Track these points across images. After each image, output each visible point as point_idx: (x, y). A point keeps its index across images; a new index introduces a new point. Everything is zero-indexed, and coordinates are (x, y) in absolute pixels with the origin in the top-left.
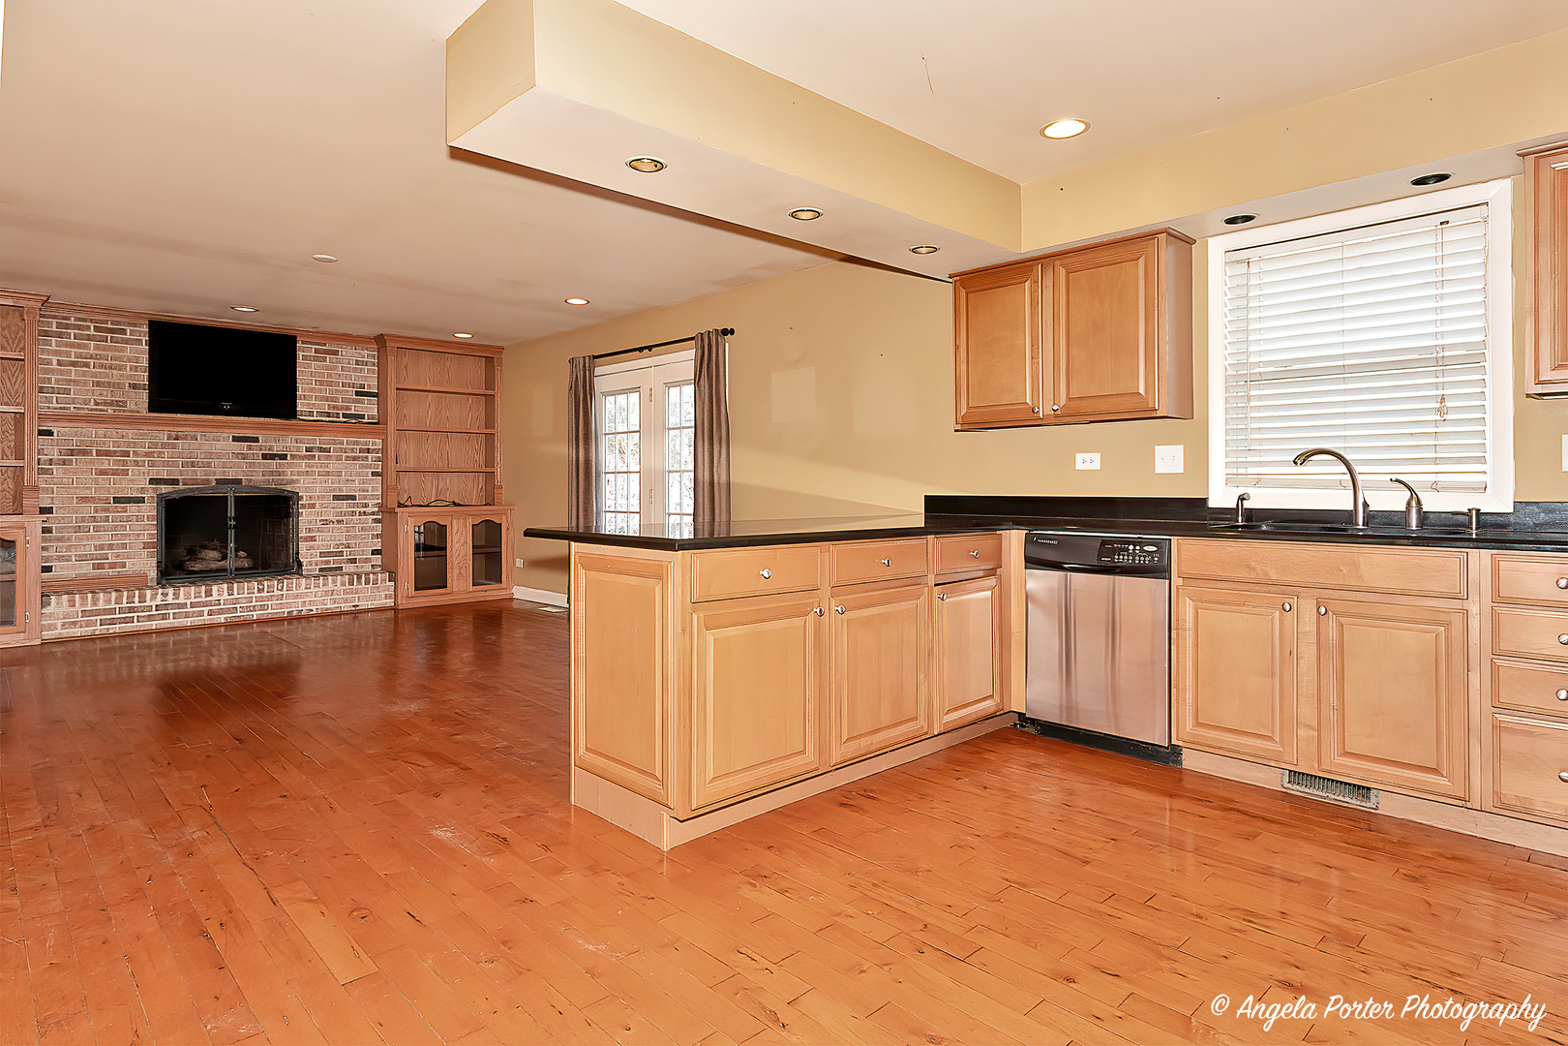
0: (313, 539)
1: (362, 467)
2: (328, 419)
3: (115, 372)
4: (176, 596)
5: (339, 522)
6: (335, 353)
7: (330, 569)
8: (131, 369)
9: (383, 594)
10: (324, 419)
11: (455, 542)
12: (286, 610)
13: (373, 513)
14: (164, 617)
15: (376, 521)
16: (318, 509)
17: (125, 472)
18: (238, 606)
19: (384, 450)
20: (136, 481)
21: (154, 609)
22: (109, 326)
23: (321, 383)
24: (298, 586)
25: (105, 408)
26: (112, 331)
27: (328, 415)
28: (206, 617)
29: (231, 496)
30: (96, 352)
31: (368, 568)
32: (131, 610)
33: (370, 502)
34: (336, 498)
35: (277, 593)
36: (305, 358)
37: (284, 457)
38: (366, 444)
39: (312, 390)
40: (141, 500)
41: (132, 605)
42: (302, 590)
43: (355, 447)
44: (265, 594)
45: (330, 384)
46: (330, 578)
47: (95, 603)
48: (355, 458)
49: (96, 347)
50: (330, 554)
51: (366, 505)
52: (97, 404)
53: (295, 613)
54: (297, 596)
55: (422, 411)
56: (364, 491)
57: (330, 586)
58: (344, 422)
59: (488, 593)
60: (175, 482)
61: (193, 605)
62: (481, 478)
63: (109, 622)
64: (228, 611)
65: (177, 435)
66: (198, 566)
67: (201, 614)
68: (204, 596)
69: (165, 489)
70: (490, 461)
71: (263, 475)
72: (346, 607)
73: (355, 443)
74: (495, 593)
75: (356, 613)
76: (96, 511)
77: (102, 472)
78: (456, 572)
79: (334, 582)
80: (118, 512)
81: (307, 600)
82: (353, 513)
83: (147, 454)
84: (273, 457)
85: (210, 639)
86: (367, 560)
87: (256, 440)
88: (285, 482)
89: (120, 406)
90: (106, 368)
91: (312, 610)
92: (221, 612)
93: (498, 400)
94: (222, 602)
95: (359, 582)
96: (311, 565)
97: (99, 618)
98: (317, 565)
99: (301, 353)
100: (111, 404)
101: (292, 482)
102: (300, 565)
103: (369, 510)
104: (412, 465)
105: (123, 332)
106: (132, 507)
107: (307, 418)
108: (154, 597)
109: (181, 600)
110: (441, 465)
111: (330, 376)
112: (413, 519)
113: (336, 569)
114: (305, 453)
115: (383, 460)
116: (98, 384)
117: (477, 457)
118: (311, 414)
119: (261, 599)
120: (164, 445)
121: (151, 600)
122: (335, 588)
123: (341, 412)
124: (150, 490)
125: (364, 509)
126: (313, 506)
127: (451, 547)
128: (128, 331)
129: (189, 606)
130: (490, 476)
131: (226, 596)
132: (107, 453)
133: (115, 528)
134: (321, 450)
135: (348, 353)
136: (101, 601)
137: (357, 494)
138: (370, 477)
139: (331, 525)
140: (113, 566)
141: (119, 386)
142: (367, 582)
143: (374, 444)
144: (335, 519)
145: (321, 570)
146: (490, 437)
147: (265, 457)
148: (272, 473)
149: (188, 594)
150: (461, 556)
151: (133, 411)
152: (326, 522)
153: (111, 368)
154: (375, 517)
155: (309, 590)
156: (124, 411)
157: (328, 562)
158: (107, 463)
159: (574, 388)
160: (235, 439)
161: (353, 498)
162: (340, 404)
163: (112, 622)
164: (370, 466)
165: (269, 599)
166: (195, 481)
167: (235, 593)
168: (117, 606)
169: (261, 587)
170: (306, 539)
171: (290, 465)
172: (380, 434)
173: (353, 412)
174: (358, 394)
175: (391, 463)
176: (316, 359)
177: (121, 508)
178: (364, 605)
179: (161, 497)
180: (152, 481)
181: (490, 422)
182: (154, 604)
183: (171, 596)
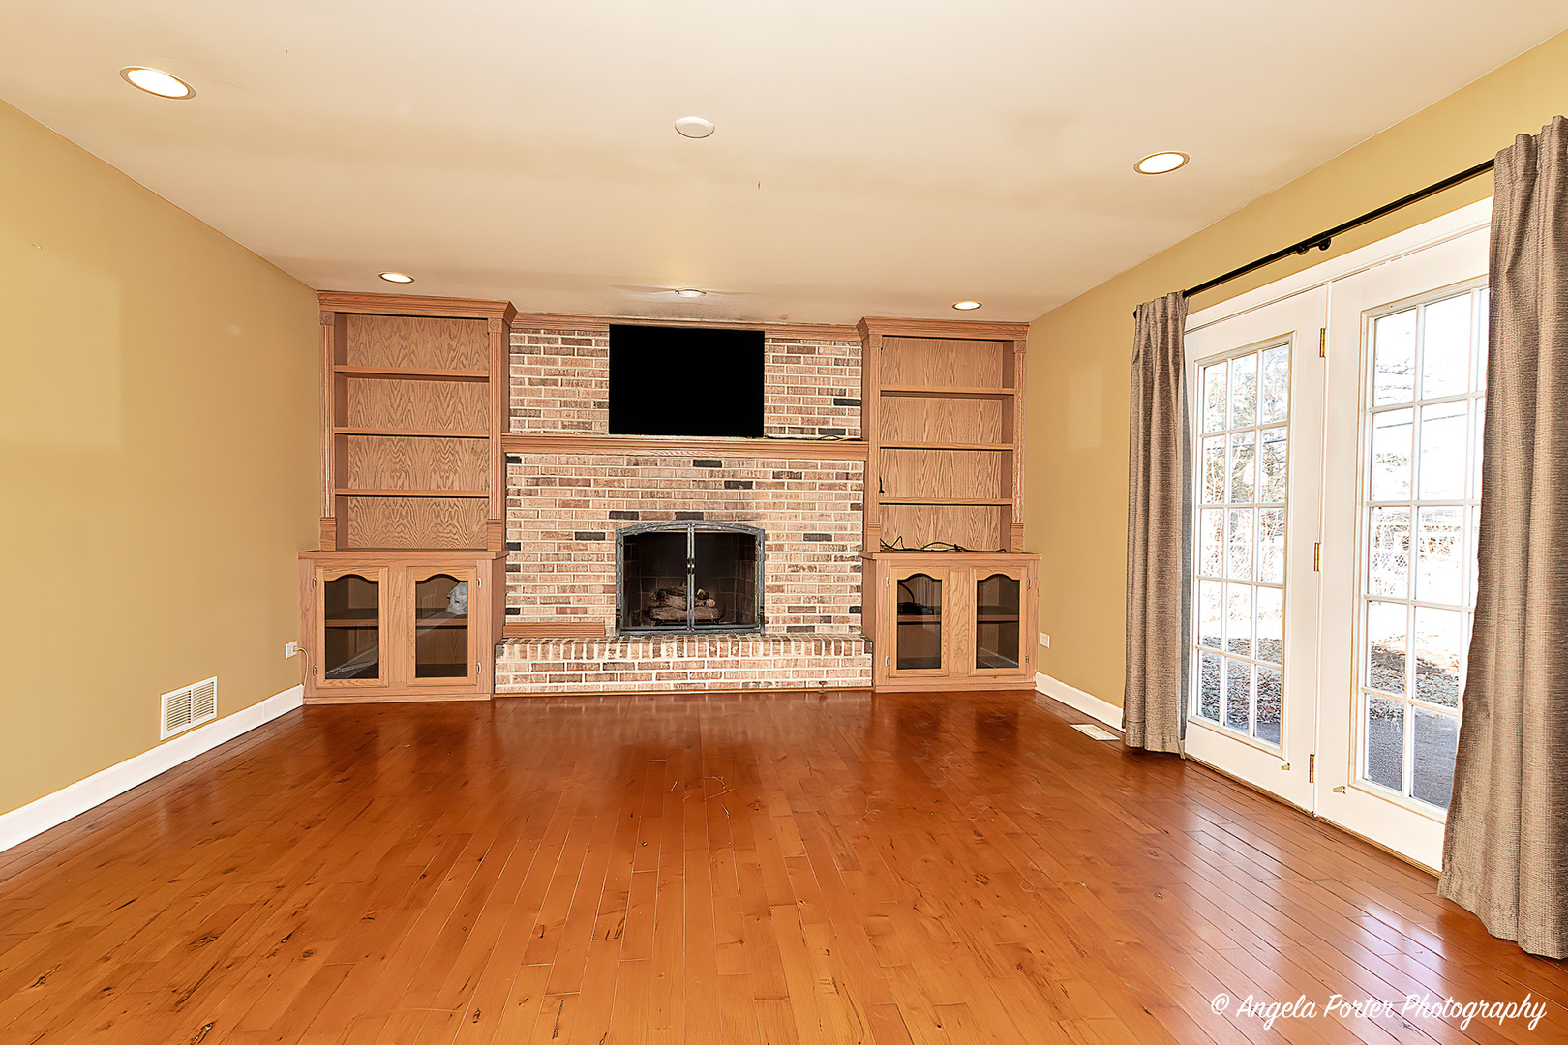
0: (780, 589)
1: (839, 497)
2: (801, 436)
3: (581, 389)
4: (624, 653)
5: (811, 568)
6: (811, 351)
7: (801, 629)
8: (596, 385)
9: (857, 669)
10: (797, 436)
11: (952, 603)
12: (742, 681)
13: (852, 559)
14: (612, 678)
15: (855, 569)
16: (786, 551)
17: (586, 504)
18: (688, 671)
19: (865, 476)
20: (596, 516)
21: (601, 668)
22: (576, 337)
23: (794, 390)
24: (755, 651)
25: (572, 431)
26: (578, 342)
27: (802, 431)
28: (654, 682)
29: (691, 532)
30: (566, 368)
31: (844, 630)
32: (580, 667)
33: (850, 544)
34: (808, 537)
35: (731, 658)
36: (776, 359)
37: (748, 485)
38: (845, 467)
39: (783, 400)
40: (601, 537)
41: (580, 661)
42: (760, 656)
43: (831, 471)
44: (717, 659)
45: (805, 391)
46: (792, 643)
47: (545, 655)
48: (831, 487)
49: (564, 363)
50: (799, 609)
51: (843, 548)
52: (564, 427)
53: (751, 685)
54: (754, 664)
55: (920, 424)
56: (841, 529)
57: (793, 655)
58: (820, 439)
59: (999, 680)
60: (634, 516)
61: (641, 666)
62: (995, 513)
63: (557, 679)
64: (678, 676)
65: (637, 460)
66: (663, 616)
67: (649, 678)
68: (652, 656)
69: (625, 523)
70: (1007, 489)
71: (725, 508)
72: (812, 683)
73: (832, 466)
74: (1009, 680)
75: (823, 693)
76: (559, 549)
77: (565, 504)
78: (953, 646)
79: (798, 648)
80: (580, 550)
81: (766, 670)
82: (828, 558)
83: (608, 483)
84: (736, 485)
85: (659, 709)
86: (844, 620)
87: (718, 464)
88: (749, 517)
89: (586, 428)
90: (573, 386)
91: (771, 683)
92: (670, 677)
93: (1018, 403)
94: (671, 664)
95: (828, 651)
96: (778, 622)
97: (548, 673)
98: (784, 622)
99: (772, 354)
100: (578, 426)
101: (757, 516)
102: (763, 621)
103: (848, 554)
104: (903, 494)
105: (589, 342)
106: (593, 544)
107: (777, 436)
108: (601, 653)
109: (629, 659)
110: (942, 495)
111: (804, 380)
112: (896, 570)
113: (807, 629)
114: (772, 480)
115: (865, 489)
116: (565, 404)
117: (990, 484)
118: (782, 430)
119: (714, 665)
120: (624, 473)
121: (598, 657)
122: (798, 657)
123: (817, 427)
124: (610, 525)
125: (841, 553)
126: (780, 547)
127: (948, 610)
128: (594, 341)
129: (636, 667)
130: (1006, 510)
131: (675, 658)
132: (569, 482)
133: (576, 568)
134: (791, 475)
135: (827, 351)
136: (550, 654)
137: (833, 533)
138: (849, 511)
139: (802, 573)
140: (575, 611)
141: (585, 405)
142: (838, 652)
143: (855, 467)
144: (806, 564)
145: (789, 629)
146: (1007, 455)
147: (728, 485)
148: (735, 506)
149: (637, 651)
150: (960, 625)
151: (598, 433)
152: (795, 568)
153: (577, 385)
154: (854, 563)
155: (767, 658)
156: (590, 433)
157: (797, 620)
158: (569, 494)
159: (1143, 358)
160: (697, 463)
161: (828, 538)
162: (816, 416)
163: (561, 679)
164: (847, 497)
165: (723, 665)
166: (655, 516)
167: (685, 654)
168: (566, 661)
169: (713, 649)
170: (773, 589)
171: (756, 496)
172: (862, 453)
173: (831, 427)
174: (837, 402)
175: (874, 491)
176: (789, 360)
177: (583, 545)
178: (833, 681)
179: (619, 533)
180: (614, 515)
181: (1007, 435)
182: (601, 662)
183: (618, 654)
